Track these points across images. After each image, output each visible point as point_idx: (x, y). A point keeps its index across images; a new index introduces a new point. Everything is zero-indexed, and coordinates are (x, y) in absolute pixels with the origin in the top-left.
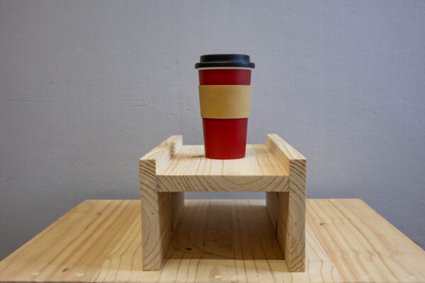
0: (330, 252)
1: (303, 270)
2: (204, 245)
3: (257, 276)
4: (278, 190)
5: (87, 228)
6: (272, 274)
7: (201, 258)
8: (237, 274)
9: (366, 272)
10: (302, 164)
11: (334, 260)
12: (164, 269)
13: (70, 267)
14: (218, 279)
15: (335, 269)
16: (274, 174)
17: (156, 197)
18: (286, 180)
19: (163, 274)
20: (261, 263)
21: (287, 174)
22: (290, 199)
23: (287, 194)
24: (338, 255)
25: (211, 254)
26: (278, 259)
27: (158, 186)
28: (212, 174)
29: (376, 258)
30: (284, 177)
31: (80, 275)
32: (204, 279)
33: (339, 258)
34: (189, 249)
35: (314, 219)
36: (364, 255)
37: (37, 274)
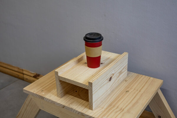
0: (110, 105)
1: (92, 110)
3: (80, 108)
6: (84, 108)
8: (76, 105)
11: (106, 109)
13: (44, 90)
14: (70, 106)
15: (102, 112)
17: (59, 81)
22: (89, 92)
23: (88, 90)
24: (111, 107)
27: (59, 78)
28: (71, 79)
29: (119, 112)
30: (87, 86)
31: (44, 94)
32: (66, 105)
33: (109, 108)
34: (76, 91)
35: (128, 88)
36: (118, 110)
37: (36, 90)
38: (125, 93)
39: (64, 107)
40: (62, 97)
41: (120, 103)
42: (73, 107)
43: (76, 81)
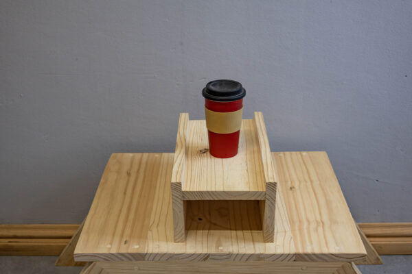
0: (292, 222)
1: (272, 242)
2: (210, 214)
3: (245, 247)
4: (259, 199)
5: (125, 193)
6: (254, 244)
7: (209, 229)
8: (232, 245)
9: (311, 242)
10: (274, 185)
11: (293, 231)
12: (187, 241)
13: (128, 239)
14: (221, 250)
15: (292, 240)
16: (256, 190)
17: (182, 203)
18: (263, 194)
19: (187, 245)
20: (247, 233)
21: (265, 190)
22: (266, 204)
23: (264, 201)
24: (297, 224)
25: (215, 224)
26: (258, 230)
27: (183, 197)
28: (217, 190)
29: (320, 229)
30: (262, 192)
31: (137, 247)
32: (213, 251)
33: (297, 228)
34: (200, 219)
35: (286, 182)
36: (313, 226)
37: (109, 246)
38: (290, 192)
39: (208, 257)
40: (185, 240)
41: (303, 213)
42: (231, 251)
43: (232, 190)
